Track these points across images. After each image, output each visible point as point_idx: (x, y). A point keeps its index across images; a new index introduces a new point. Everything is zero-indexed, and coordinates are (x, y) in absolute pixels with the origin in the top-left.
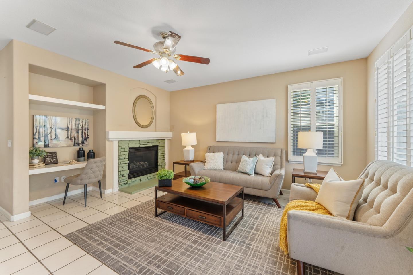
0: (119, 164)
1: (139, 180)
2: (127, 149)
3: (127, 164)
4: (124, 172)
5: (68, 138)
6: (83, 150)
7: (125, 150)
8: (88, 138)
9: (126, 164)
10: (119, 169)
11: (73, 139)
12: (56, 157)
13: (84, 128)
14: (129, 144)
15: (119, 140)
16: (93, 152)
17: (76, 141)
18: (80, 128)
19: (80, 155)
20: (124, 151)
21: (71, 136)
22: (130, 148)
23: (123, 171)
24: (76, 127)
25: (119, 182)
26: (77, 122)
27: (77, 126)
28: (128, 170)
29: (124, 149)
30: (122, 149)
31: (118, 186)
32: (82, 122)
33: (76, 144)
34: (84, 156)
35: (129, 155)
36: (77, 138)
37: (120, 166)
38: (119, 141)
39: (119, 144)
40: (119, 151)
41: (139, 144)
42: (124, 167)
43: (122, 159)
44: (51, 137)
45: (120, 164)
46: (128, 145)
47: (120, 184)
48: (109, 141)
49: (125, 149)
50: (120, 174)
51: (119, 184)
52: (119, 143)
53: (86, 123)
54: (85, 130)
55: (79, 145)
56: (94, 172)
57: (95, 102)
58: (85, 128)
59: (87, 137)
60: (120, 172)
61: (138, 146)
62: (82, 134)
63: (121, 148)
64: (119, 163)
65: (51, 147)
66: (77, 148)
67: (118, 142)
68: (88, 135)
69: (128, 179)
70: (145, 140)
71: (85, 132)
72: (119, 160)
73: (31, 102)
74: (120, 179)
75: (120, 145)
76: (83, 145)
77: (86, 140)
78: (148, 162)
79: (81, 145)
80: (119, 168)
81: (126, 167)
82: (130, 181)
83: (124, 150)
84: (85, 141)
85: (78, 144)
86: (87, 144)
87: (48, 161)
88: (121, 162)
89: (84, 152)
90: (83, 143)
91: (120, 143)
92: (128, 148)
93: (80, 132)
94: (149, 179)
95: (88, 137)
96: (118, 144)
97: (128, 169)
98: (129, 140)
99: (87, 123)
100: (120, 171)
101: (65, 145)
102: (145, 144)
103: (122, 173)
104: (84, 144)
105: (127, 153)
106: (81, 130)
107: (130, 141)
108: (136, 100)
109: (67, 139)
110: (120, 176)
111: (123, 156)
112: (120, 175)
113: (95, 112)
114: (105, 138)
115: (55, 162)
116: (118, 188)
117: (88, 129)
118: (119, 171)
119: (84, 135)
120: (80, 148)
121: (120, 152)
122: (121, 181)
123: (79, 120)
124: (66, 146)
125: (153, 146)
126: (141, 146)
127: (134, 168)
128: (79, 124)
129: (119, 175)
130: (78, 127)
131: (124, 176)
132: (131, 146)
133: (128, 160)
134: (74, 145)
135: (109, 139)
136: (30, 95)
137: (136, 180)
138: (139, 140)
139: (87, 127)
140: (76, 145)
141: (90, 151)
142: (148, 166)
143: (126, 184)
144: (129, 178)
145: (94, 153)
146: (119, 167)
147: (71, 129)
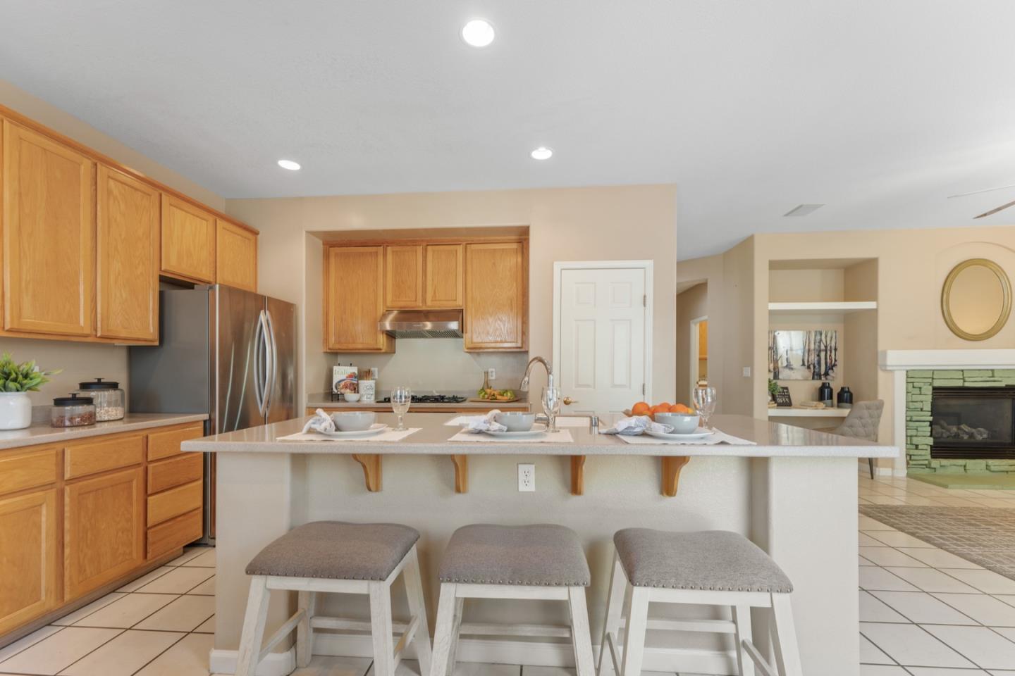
0: (907, 421)
1: (961, 466)
2: (928, 391)
3: (929, 423)
4: (919, 439)
5: (803, 364)
6: (829, 387)
7: (923, 392)
8: (835, 365)
9: (924, 421)
10: (906, 432)
11: (812, 367)
12: (789, 395)
13: (829, 348)
14: (933, 379)
15: (908, 368)
16: (849, 392)
17: (817, 370)
18: (823, 347)
19: (823, 394)
20: (920, 394)
21: (808, 361)
22: (934, 389)
23: (916, 436)
24: (817, 347)
25: (908, 458)
26: (818, 337)
27: (817, 344)
28: (931, 436)
29: (920, 388)
30: (915, 389)
31: (905, 466)
32: (826, 336)
33: (816, 375)
34: (831, 397)
35: (932, 403)
36: (817, 366)
37: (911, 424)
38: (907, 371)
39: (907, 377)
40: (907, 392)
41: (962, 381)
42: (919, 429)
43: (915, 409)
44: (782, 364)
45: (910, 421)
46: (930, 380)
47: (911, 462)
48: (886, 370)
49: (922, 390)
50: (909, 442)
51: (908, 463)
52: (907, 375)
53: (832, 338)
54: (831, 352)
55: (820, 379)
56: (864, 426)
57: (847, 299)
58: (831, 347)
59: (833, 362)
60: (909, 438)
61: (959, 383)
62: (826, 358)
63: (913, 387)
64: (908, 419)
65: (781, 380)
66: (818, 384)
67: (905, 373)
68: (835, 361)
69: (929, 457)
70: (979, 370)
71: (830, 356)
72: (907, 411)
73: (772, 313)
74: (911, 453)
75: (910, 380)
76: (826, 379)
77: (832, 369)
78: (986, 429)
79: (823, 378)
80: (907, 429)
81: (924, 429)
82: (936, 463)
83: (920, 391)
84: (830, 372)
85: (819, 376)
86: (833, 377)
87: (780, 400)
88: (911, 417)
89: (831, 390)
90: (826, 374)
91: (911, 377)
92: (931, 388)
93: (823, 354)
94: (993, 472)
95: (836, 363)
96: (905, 377)
97: (929, 434)
98: (934, 370)
99: (834, 338)
100: (911, 436)
101: (799, 377)
102: (981, 379)
103: (915, 440)
104: (828, 377)
105: (929, 398)
106: (823, 350)
107: (935, 372)
108: (952, 276)
109: (803, 367)
110: (909, 446)
111: (919, 405)
112: (911, 444)
113: (848, 316)
114: (876, 364)
115: (788, 404)
116: (906, 472)
117: (836, 349)
118: (907, 436)
119: (828, 360)
120: (824, 384)
121: (910, 394)
122: (913, 457)
123: (821, 334)
124: (801, 378)
125: (1007, 386)
126: (967, 384)
127: (944, 435)
128: (821, 340)
129: (907, 444)
130: (820, 346)
131: (920, 447)
132: (937, 383)
133: (930, 413)
134: (813, 378)
135: (886, 366)
136: (770, 304)
137: (952, 466)
138: (962, 371)
139: (833, 345)
140: (816, 377)
141: (842, 389)
142: (988, 438)
143: (924, 467)
144: (934, 455)
145: (851, 395)
146: (906, 426)
147: (809, 350)
